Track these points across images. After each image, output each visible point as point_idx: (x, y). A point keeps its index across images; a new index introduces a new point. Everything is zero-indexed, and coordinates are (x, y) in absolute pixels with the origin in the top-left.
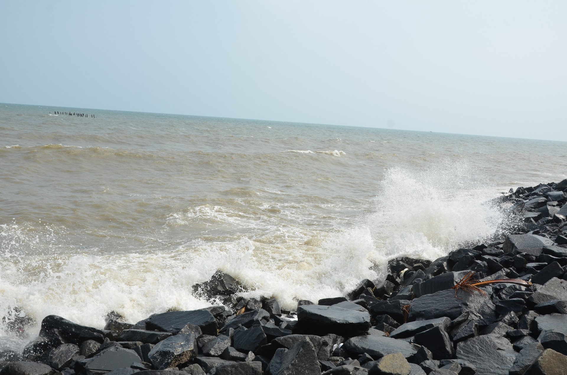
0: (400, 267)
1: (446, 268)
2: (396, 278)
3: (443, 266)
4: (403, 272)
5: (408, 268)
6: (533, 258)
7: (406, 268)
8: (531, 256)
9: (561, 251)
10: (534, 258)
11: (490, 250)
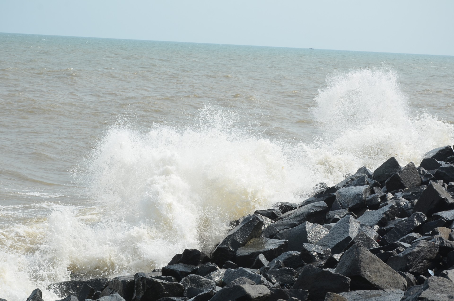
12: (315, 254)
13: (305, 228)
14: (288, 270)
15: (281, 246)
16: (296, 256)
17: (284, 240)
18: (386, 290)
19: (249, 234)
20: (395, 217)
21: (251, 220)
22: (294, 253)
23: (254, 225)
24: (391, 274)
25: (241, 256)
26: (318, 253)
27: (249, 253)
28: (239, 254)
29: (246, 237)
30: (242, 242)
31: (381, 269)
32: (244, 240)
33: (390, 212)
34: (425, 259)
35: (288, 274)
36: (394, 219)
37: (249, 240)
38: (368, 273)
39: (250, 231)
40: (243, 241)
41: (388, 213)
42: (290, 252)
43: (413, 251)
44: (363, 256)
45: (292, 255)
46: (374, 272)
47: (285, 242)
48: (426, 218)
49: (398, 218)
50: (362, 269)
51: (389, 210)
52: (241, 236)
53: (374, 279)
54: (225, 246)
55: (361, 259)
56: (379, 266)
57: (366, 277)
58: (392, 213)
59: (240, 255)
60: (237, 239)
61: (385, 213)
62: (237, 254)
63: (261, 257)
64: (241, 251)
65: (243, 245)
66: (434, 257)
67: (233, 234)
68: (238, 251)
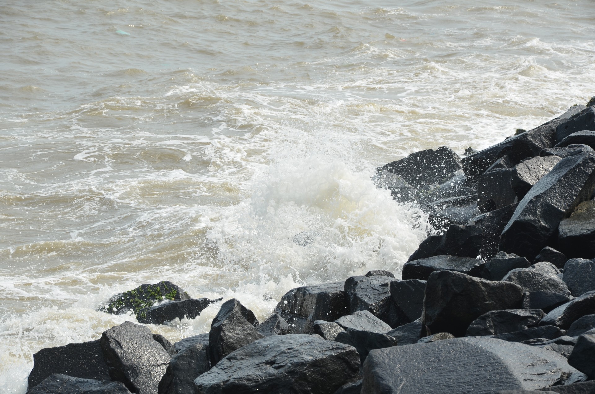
19: (577, 192)
21: (579, 165)
23: (586, 174)
25: (570, 237)
27: (588, 230)
28: (566, 234)
29: (572, 198)
30: (564, 208)
32: (568, 205)
37: (577, 206)
39: (581, 186)
40: (568, 208)
52: (561, 196)
54: (531, 217)
59: (569, 234)
60: (555, 203)
62: (561, 233)
64: (570, 227)
65: (567, 215)
67: (545, 193)
68: (561, 228)
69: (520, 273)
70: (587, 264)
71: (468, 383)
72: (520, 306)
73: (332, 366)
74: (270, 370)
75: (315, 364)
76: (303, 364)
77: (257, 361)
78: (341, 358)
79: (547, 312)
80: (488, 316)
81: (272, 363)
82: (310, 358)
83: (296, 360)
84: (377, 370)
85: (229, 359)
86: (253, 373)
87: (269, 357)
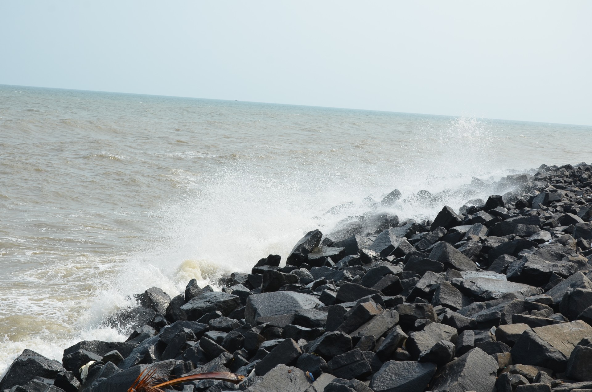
0: (80, 359)
1: (153, 356)
2: (72, 379)
3: (148, 352)
4: (85, 368)
5: (94, 360)
6: (278, 332)
7: (90, 359)
8: (275, 329)
9: (319, 317)
10: (281, 330)
11: (219, 322)
12: (371, 256)
13: (355, 240)
14: (359, 267)
15: (341, 252)
16: (356, 258)
17: (343, 248)
18: (467, 271)
20: (417, 232)
21: (315, 234)
22: (355, 256)
23: (318, 237)
24: (467, 261)
25: (312, 259)
26: (373, 256)
27: (318, 257)
28: (310, 258)
29: (312, 246)
30: (310, 249)
31: (461, 258)
33: (413, 228)
34: (473, 255)
35: (359, 270)
36: (415, 233)
37: (314, 248)
38: (453, 261)
39: (316, 242)
41: (411, 228)
42: (352, 256)
43: (466, 249)
44: (449, 249)
45: (354, 258)
46: (457, 260)
47: (343, 249)
48: (446, 231)
49: (419, 233)
50: (449, 258)
51: (412, 227)
52: (309, 245)
53: (457, 265)
54: (298, 252)
55: (448, 251)
56: (460, 256)
57: (453, 263)
58: (414, 229)
59: (312, 258)
60: (307, 247)
61: (409, 229)
63: (329, 260)
64: (312, 256)
65: (311, 252)
66: (478, 254)
67: (303, 244)
68: (309, 256)
69: (296, 271)
70: (319, 269)
71: (284, 307)
72: (297, 283)
73: (231, 303)
74: (208, 304)
75: (225, 302)
76: (220, 302)
77: (203, 301)
78: (234, 300)
79: (307, 284)
80: (286, 286)
81: (209, 302)
82: (223, 300)
83: (217, 300)
84: (252, 302)
85: (193, 300)
86: (202, 305)
87: (208, 299)
